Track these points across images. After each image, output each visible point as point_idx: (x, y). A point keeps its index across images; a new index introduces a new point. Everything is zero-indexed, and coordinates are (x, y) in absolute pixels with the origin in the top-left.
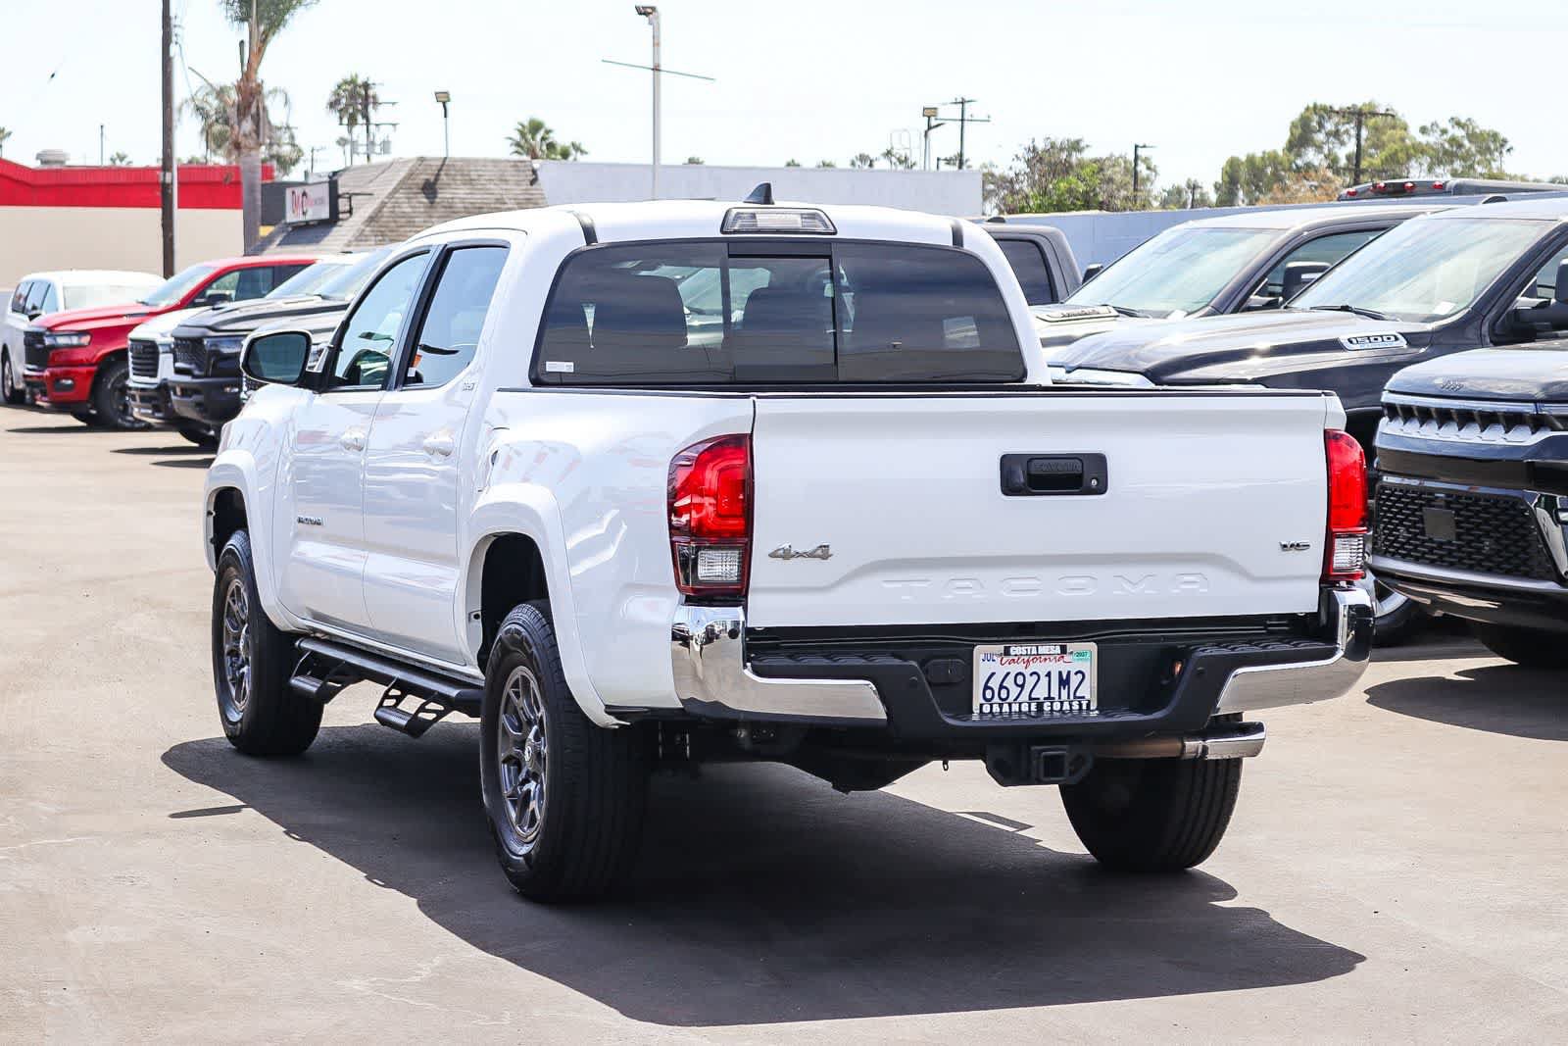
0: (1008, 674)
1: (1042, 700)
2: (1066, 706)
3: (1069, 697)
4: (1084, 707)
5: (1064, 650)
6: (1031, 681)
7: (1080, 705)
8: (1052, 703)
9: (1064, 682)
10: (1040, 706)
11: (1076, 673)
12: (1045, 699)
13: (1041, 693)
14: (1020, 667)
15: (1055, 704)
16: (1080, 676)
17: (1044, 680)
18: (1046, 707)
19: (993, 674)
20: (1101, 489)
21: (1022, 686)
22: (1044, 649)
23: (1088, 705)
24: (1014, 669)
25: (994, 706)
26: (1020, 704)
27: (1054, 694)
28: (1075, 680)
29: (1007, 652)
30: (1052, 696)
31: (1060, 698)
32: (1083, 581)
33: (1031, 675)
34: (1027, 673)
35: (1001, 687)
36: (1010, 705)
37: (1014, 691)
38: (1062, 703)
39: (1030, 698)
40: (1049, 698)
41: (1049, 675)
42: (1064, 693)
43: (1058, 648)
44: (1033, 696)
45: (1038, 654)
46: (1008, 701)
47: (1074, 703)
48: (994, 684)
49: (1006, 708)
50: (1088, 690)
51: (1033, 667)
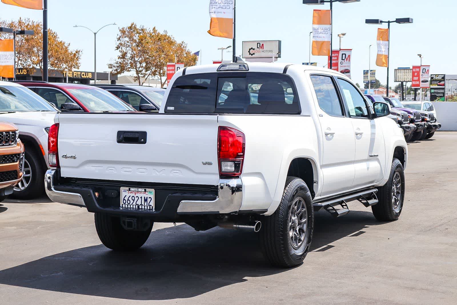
0: (130, 196)
1: (139, 205)
2: (146, 208)
3: (147, 205)
4: (151, 208)
5: (145, 191)
6: (136, 199)
7: (150, 208)
8: (142, 206)
9: (146, 200)
10: (138, 206)
11: (149, 198)
12: (140, 205)
13: (139, 203)
14: (133, 195)
15: (143, 206)
16: (150, 199)
17: (140, 199)
18: (140, 207)
19: (126, 196)
20: (145, 142)
21: (134, 200)
22: (140, 190)
23: (152, 208)
24: (132, 195)
25: (126, 205)
26: (133, 205)
27: (143, 203)
28: (149, 200)
29: (129, 190)
30: (142, 204)
31: (144, 205)
32: (143, 170)
33: (136, 197)
34: (135, 196)
35: (128, 200)
36: (130, 205)
37: (132, 201)
38: (145, 206)
39: (136, 204)
40: (141, 204)
41: (141, 197)
42: (146, 203)
43: (144, 190)
44: (137, 203)
45: (138, 191)
46: (130, 204)
47: (148, 207)
48: (126, 199)
49: (129, 206)
50: (152, 203)
51: (137, 195)
